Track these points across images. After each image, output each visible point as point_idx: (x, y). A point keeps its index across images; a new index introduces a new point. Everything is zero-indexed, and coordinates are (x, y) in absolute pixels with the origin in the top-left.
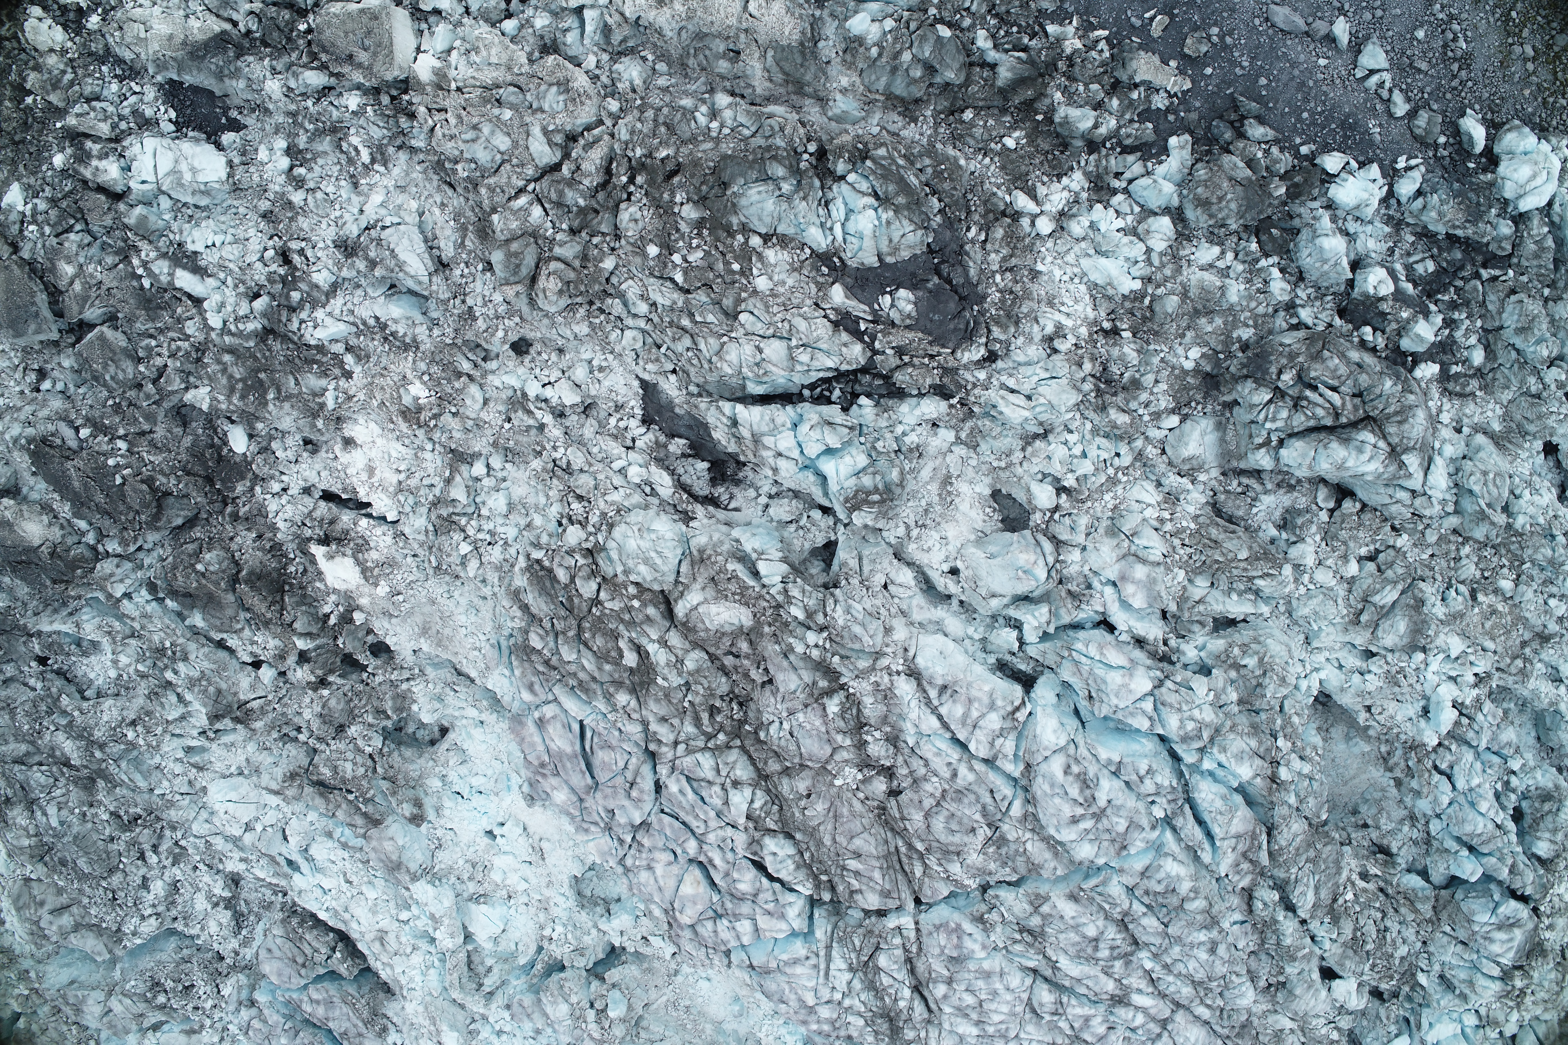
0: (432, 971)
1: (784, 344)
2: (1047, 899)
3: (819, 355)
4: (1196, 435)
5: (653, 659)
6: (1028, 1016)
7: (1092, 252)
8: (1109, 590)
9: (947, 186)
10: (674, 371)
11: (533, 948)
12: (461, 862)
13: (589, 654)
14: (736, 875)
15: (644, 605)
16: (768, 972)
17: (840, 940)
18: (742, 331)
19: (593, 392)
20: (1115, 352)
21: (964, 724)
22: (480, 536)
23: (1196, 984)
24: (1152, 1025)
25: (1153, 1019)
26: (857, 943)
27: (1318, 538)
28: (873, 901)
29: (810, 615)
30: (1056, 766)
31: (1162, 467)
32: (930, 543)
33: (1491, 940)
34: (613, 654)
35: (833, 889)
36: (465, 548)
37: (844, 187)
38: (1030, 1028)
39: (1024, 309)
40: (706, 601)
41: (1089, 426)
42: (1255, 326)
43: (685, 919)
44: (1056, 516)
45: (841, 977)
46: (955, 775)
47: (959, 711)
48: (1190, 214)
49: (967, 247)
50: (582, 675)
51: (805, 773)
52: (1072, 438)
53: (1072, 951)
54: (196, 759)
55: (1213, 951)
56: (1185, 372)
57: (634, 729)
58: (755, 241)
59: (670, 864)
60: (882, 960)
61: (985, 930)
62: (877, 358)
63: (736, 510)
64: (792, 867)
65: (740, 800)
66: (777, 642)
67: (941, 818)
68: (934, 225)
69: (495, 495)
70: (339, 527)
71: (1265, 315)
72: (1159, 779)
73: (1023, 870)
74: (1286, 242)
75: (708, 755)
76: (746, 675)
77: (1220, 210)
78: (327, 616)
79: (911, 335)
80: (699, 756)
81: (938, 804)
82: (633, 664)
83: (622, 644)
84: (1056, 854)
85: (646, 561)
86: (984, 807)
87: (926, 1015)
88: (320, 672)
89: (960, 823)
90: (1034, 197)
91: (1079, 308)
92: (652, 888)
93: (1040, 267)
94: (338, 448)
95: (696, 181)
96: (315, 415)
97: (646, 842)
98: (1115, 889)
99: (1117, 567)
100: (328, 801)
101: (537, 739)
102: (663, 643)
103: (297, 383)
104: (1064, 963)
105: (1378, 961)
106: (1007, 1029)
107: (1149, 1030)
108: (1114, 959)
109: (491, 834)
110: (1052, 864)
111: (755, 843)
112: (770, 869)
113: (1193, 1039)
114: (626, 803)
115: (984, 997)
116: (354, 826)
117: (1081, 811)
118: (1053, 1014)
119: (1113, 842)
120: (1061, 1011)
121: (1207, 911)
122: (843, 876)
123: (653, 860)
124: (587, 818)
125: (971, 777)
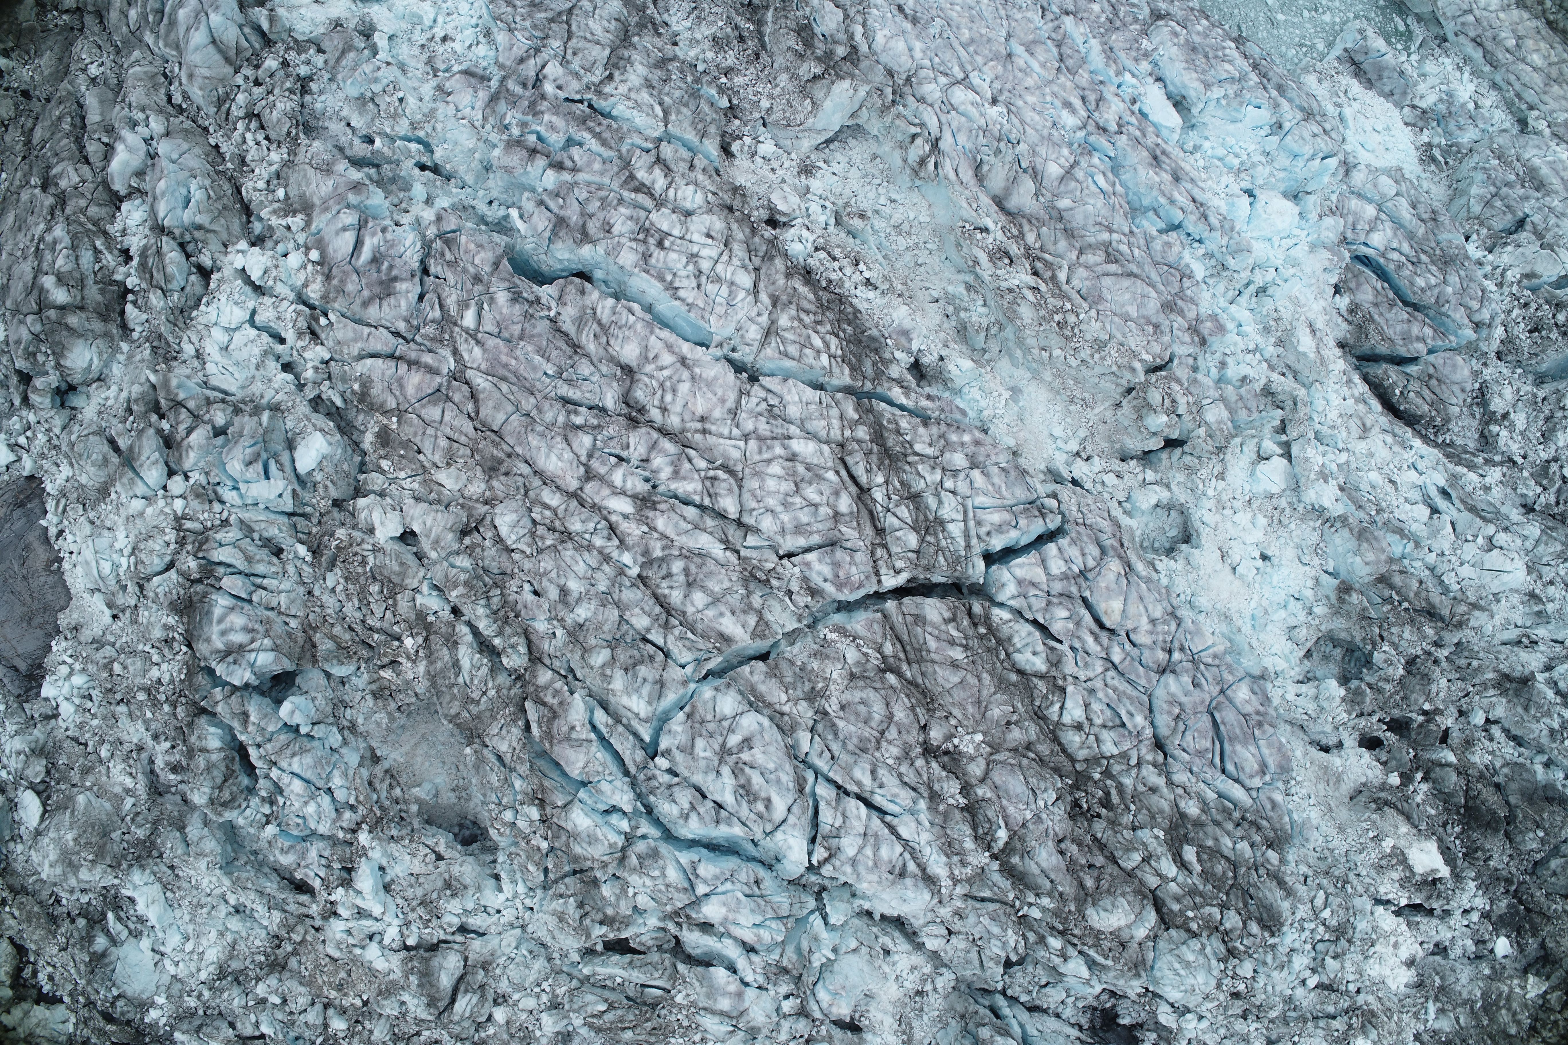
0: (1320, 407)
2: (754, 635)
5: (1170, 859)
6: (739, 468)
8: (748, 978)
13: (1226, 853)
14: (1071, 626)
15: (1182, 913)
16: (1026, 510)
17: (958, 561)
21: (876, 836)
22: (1311, 925)
23: (570, 537)
24: (602, 470)
25: (602, 479)
26: (941, 559)
28: (930, 609)
29: (1042, 940)
30: (780, 807)
32: (911, 977)
33: (246, 630)
34: (1205, 858)
35: (972, 619)
36: (1326, 914)
38: (736, 454)
40: (1129, 927)
43: (1114, 566)
45: (949, 509)
46: (873, 772)
47: (885, 852)
50: (1230, 827)
51: (1012, 745)
53: (711, 565)
55: (564, 592)
57: (1180, 776)
59: (1135, 630)
60: (912, 540)
61: (806, 579)
64: (1016, 640)
65: (1074, 712)
66: (1061, 894)
67: (877, 717)
70: (1425, 893)
72: (675, 810)
73: (784, 665)
75: (1107, 754)
76: (1080, 846)
78: (1425, 779)
80: (1115, 752)
81: (882, 733)
82: (1186, 848)
83: (1199, 869)
84: (753, 689)
86: (836, 735)
87: (849, 460)
88: (1432, 727)
89: (857, 714)
92: (1150, 598)
94: (1420, 953)
96: (1442, 988)
97: (1162, 656)
98: (687, 658)
99: (745, 1004)
100: (1427, 600)
101: (1266, 752)
102: (1163, 878)
103: (1457, 1019)
104: (717, 550)
105: (360, 570)
106: (760, 452)
107: (603, 463)
108: (662, 559)
109: (1264, 557)
110: (755, 678)
111: (1055, 662)
112: (1037, 634)
113: (554, 458)
114: (1183, 699)
115: (797, 500)
116: (1402, 572)
117: (745, 756)
118: (714, 479)
119: (702, 722)
120: (708, 483)
121: (586, 650)
122: (966, 638)
123: (1151, 634)
124: (1216, 671)
125: (856, 773)
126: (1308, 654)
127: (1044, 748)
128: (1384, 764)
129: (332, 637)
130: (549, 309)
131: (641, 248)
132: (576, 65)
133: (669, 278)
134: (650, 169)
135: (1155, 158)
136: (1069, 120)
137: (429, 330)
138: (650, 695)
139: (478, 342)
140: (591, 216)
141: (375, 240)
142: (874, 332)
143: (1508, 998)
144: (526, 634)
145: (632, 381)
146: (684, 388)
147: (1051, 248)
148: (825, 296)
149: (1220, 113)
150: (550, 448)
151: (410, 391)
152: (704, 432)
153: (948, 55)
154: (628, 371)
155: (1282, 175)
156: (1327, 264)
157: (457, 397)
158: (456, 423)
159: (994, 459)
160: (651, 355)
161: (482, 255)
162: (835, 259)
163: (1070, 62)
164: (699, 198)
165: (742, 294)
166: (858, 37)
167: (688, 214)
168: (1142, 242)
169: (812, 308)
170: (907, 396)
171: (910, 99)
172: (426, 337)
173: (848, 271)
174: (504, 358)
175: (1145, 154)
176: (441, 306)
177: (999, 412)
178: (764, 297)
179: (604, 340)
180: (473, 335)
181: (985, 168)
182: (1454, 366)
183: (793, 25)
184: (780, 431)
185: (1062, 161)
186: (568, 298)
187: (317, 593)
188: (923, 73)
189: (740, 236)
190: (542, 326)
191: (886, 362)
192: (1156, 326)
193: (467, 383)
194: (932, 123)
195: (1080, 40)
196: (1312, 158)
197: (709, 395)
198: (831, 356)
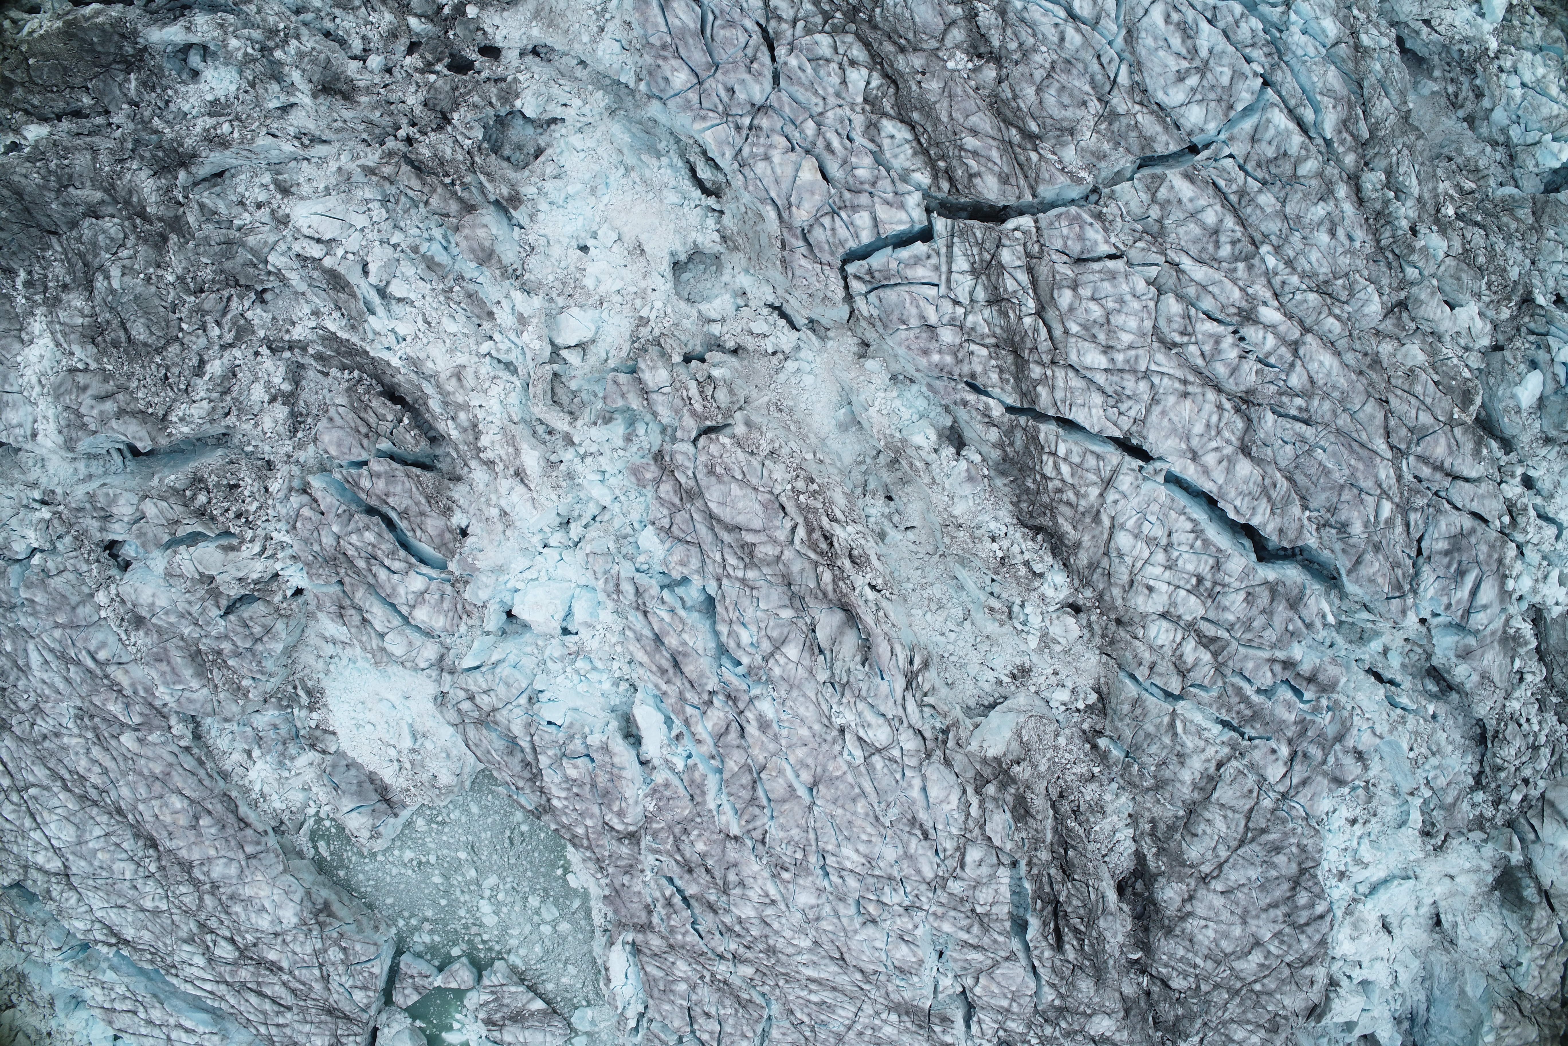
2: (1163, 178)
6: (1156, 345)
14: (854, 159)
17: (962, 234)
24: (1283, 350)
25: (1284, 342)
26: (979, 235)
28: (992, 192)
30: (1156, 16)
35: (951, 180)
38: (1160, 357)
43: (802, 216)
45: (964, 285)
46: (1062, 39)
51: (920, 54)
53: (1193, 250)
55: (1332, 233)
57: (755, 4)
59: (786, 152)
60: (1006, 256)
61: (1106, 230)
64: (909, 153)
65: (857, 78)
67: (1053, 91)
73: (1136, 149)
75: (826, 36)
78: (442, 6)
80: (818, 36)
81: (1048, 76)
84: (1166, 129)
86: (1093, 79)
87: (1051, 346)
88: (429, 56)
89: (1071, 95)
92: (768, 182)
97: (766, 125)
98: (1228, 164)
100: (424, 184)
101: (660, 20)
104: (1187, 263)
105: (1493, 278)
106: (1137, 357)
107: (1281, 357)
108: (1237, 259)
109: (584, 249)
110: (1164, 138)
112: (888, 155)
113: (1327, 364)
114: (747, 77)
115: (1111, 304)
116: (447, 215)
117: (1184, 65)
118: (1182, 334)
119: (1220, 101)
120: (1190, 329)
121: (1320, 175)
122: (960, 157)
123: (770, 146)
124: (705, 104)
125: (1078, 39)
126: (539, 152)
127: (888, 48)
128: (478, 29)
129: (1518, 220)
130: (1309, 518)
131: (1220, 576)
132: (1251, 779)
133: (1199, 543)
134: (1195, 665)
135: (676, 664)
136: (766, 707)
137: (1420, 502)
138: (1266, 129)
139: (1380, 486)
140: (1263, 611)
141: (1459, 594)
142: (999, 482)
144: (1360, 201)
145: (1242, 439)
146: (1199, 428)
147: (808, 565)
148: (1046, 521)
149: (590, 719)
150: (1329, 374)
151: (1443, 441)
152: (1185, 382)
153: (885, 781)
154: (1245, 450)
155: (528, 649)
156: (480, 556)
157: (1404, 432)
158: (1406, 407)
159: (912, 334)
160: (1225, 463)
161: (1371, 571)
162: (1027, 564)
163: (746, 779)
164: (1153, 630)
165: (1130, 524)
166: (975, 801)
167: (1164, 616)
168: (710, 568)
169: (1063, 508)
170: (987, 407)
171: (928, 734)
172: (1424, 496)
173: (1016, 549)
174: (1361, 466)
175: (688, 669)
176: (1408, 525)
177: (881, 394)
178: (1106, 522)
179: (1267, 481)
180: (1385, 494)
181: (858, 658)
182: (339, 445)
183: (1031, 821)
184: (1115, 378)
185: (782, 661)
186: (1296, 525)
187: (1528, 261)
188: (914, 762)
189: (1116, 592)
190: (1319, 500)
191: (1000, 445)
192: (711, 472)
193: (1391, 447)
194: (911, 706)
195: (727, 807)
196: (495, 665)
197: (1176, 419)
198: (1055, 454)
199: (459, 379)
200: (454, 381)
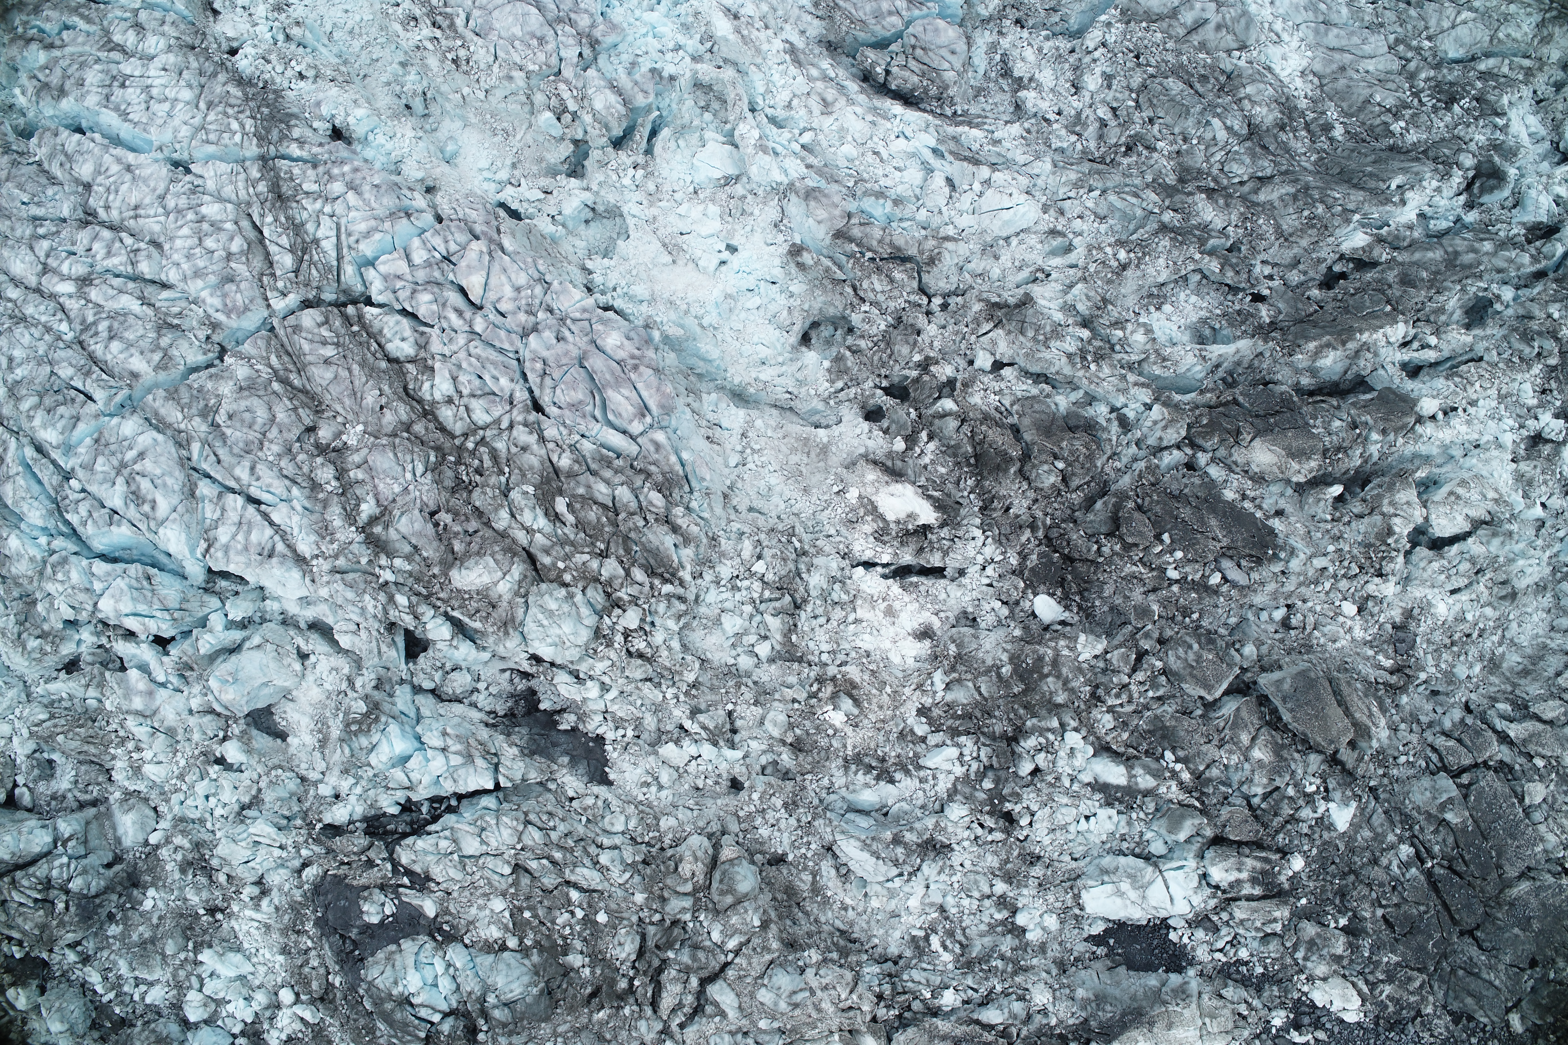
0: (762, 90)
1: (465, 853)
2: (157, 368)
3: (431, 849)
4: (131, 832)
5: (539, 512)
6: (162, 239)
7: (250, 977)
8: (161, 678)
9: (362, 1022)
10: (572, 799)
11: (658, 149)
12: (757, 212)
13: (600, 499)
14: (434, 307)
15: (554, 565)
16: (392, 214)
17: (331, 270)
18: (506, 856)
19: (651, 759)
20: (205, 895)
21: (249, 523)
22: (746, 583)
23: (24, 319)
24: (56, 265)
25: (55, 271)
26: (314, 272)
27: (18, 761)
28: (309, 318)
29: (391, 599)
30: (164, 506)
31: (153, 795)
32: (331, 678)
34: (578, 506)
35: (346, 319)
36: (759, 567)
37: (445, 1007)
38: (157, 228)
39: (287, 917)
40: (496, 584)
41: (209, 825)
42: (108, 937)
43: (477, 246)
44: (221, 734)
45: (326, 231)
46: (252, 469)
47: (255, 537)
48: (174, 1029)
49: (337, 968)
50: (608, 474)
51: (389, 429)
52: (218, 812)
53: (131, 319)
54: (1058, 242)
55: (11, 359)
56: (153, 885)
57: (551, 432)
58: (512, 943)
59: (499, 300)
60: (289, 262)
61: (209, 316)
62: (385, 855)
63: (503, 671)
64: (385, 331)
65: (443, 386)
66: (425, 560)
67: (260, 421)
68: (364, 985)
69: (736, 630)
70: (912, 547)
71: (102, 949)
72: (76, 519)
73: (183, 390)
74: (98, 1016)
75: (480, 423)
76: (456, 514)
77: (147, 1038)
78: (931, 438)
79: (363, 881)
80: (488, 419)
81: (264, 434)
82: (558, 500)
83: (570, 519)
84: (156, 414)
85: (550, 614)
86: (224, 443)
87: (252, 212)
88: (926, 378)
89: (243, 421)
90: (302, 1019)
91: (245, 928)
92: (512, 268)
93: (281, 959)
94: (936, 623)
95: (571, 991)
96: (958, 658)
97: (522, 317)
98: (99, 395)
99: (158, 703)
100: (891, 244)
101: (645, 394)
102: (529, 531)
103: (979, 690)
104: (135, 306)
106: (176, 221)
107: (56, 260)
108: (95, 323)
110: (158, 404)
111: (423, 345)
112: (405, 322)
113: (21, 263)
114: (546, 355)
115: (197, 250)
116: (861, 224)
117: (137, 467)
118: (138, 250)
119: (107, 445)
120: (132, 255)
121: (18, 399)
122: (338, 336)
123: (515, 300)
124: (586, 323)
125: (238, 472)
126: (805, 339)
127: (419, 428)
128: (887, 431)
130: (35, 155)
131: (106, 91)
133: (123, 107)
138: (64, 428)
142: (294, 110)
143: (1055, 663)
145: (90, 191)
146: (125, 187)
148: (253, 91)
150: (18, 255)
152: (136, 216)
154: (87, 185)
159: (368, 179)
160: (103, 170)
164: (162, 45)
165: (181, 107)
167: (151, 58)
169: (239, 102)
170: (301, 148)
173: (280, 71)
178: (201, 104)
179: (68, 166)
182: (936, 30)
184: (196, 202)
189: (194, 65)
190: (28, 170)
192: (541, 39)
197: (144, 188)
198: (244, 134)
199: (824, 100)
200: (830, 98)
